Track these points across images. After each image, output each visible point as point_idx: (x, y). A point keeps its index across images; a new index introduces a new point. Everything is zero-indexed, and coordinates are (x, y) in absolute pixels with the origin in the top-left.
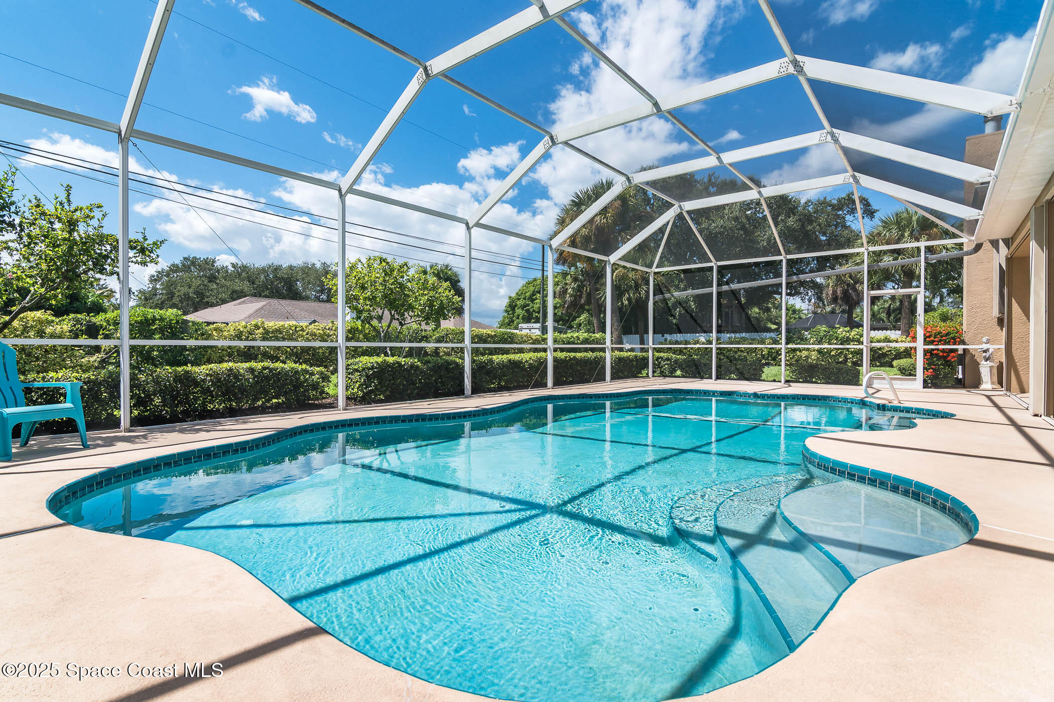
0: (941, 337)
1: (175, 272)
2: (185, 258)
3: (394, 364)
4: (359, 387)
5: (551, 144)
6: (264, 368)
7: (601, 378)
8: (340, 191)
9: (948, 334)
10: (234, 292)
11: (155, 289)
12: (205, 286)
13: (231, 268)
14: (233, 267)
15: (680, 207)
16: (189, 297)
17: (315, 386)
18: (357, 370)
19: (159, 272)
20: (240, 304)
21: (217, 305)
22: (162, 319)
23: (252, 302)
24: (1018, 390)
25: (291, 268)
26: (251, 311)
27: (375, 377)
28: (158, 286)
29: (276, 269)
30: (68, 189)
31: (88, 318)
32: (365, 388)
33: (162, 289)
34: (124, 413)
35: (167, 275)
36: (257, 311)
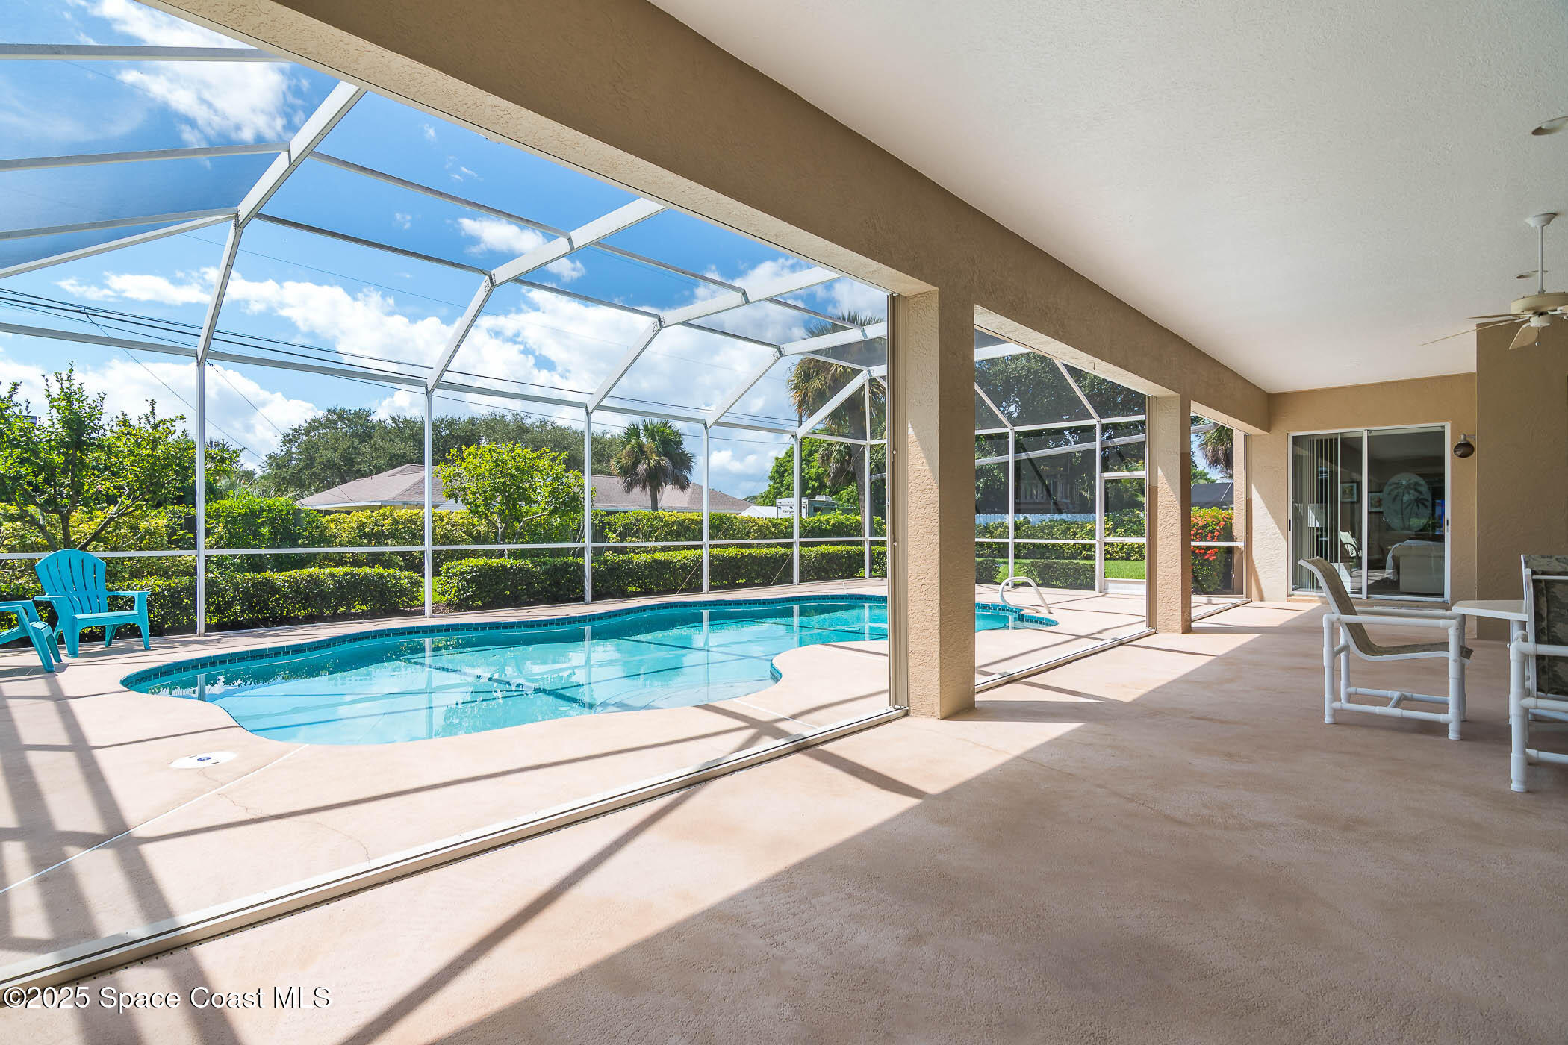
0: (1198, 529)
1: (315, 428)
2: (329, 411)
3: (497, 567)
4: (456, 593)
5: (659, 327)
6: (346, 574)
7: (787, 579)
8: (426, 387)
9: (1206, 526)
10: (393, 456)
11: (289, 452)
12: (355, 448)
13: (389, 421)
14: (394, 422)
15: (869, 372)
16: (335, 464)
17: (403, 592)
18: (454, 574)
19: (295, 429)
20: (397, 474)
21: (370, 474)
22: (270, 510)
23: (412, 472)
24: (1258, 598)
25: (472, 421)
26: (406, 486)
27: (473, 583)
28: (294, 449)
29: (450, 424)
30: (153, 403)
31: (187, 510)
32: (463, 594)
33: (300, 453)
34: (201, 620)
35: (307, 434)
36: (414, 485)
